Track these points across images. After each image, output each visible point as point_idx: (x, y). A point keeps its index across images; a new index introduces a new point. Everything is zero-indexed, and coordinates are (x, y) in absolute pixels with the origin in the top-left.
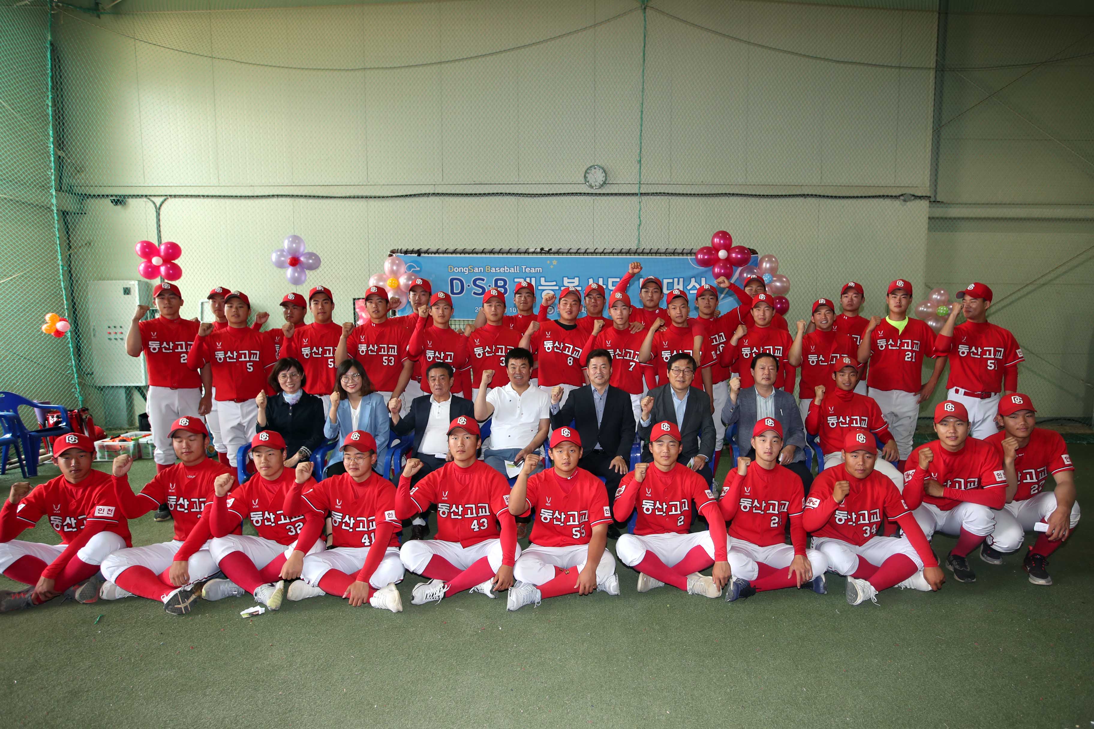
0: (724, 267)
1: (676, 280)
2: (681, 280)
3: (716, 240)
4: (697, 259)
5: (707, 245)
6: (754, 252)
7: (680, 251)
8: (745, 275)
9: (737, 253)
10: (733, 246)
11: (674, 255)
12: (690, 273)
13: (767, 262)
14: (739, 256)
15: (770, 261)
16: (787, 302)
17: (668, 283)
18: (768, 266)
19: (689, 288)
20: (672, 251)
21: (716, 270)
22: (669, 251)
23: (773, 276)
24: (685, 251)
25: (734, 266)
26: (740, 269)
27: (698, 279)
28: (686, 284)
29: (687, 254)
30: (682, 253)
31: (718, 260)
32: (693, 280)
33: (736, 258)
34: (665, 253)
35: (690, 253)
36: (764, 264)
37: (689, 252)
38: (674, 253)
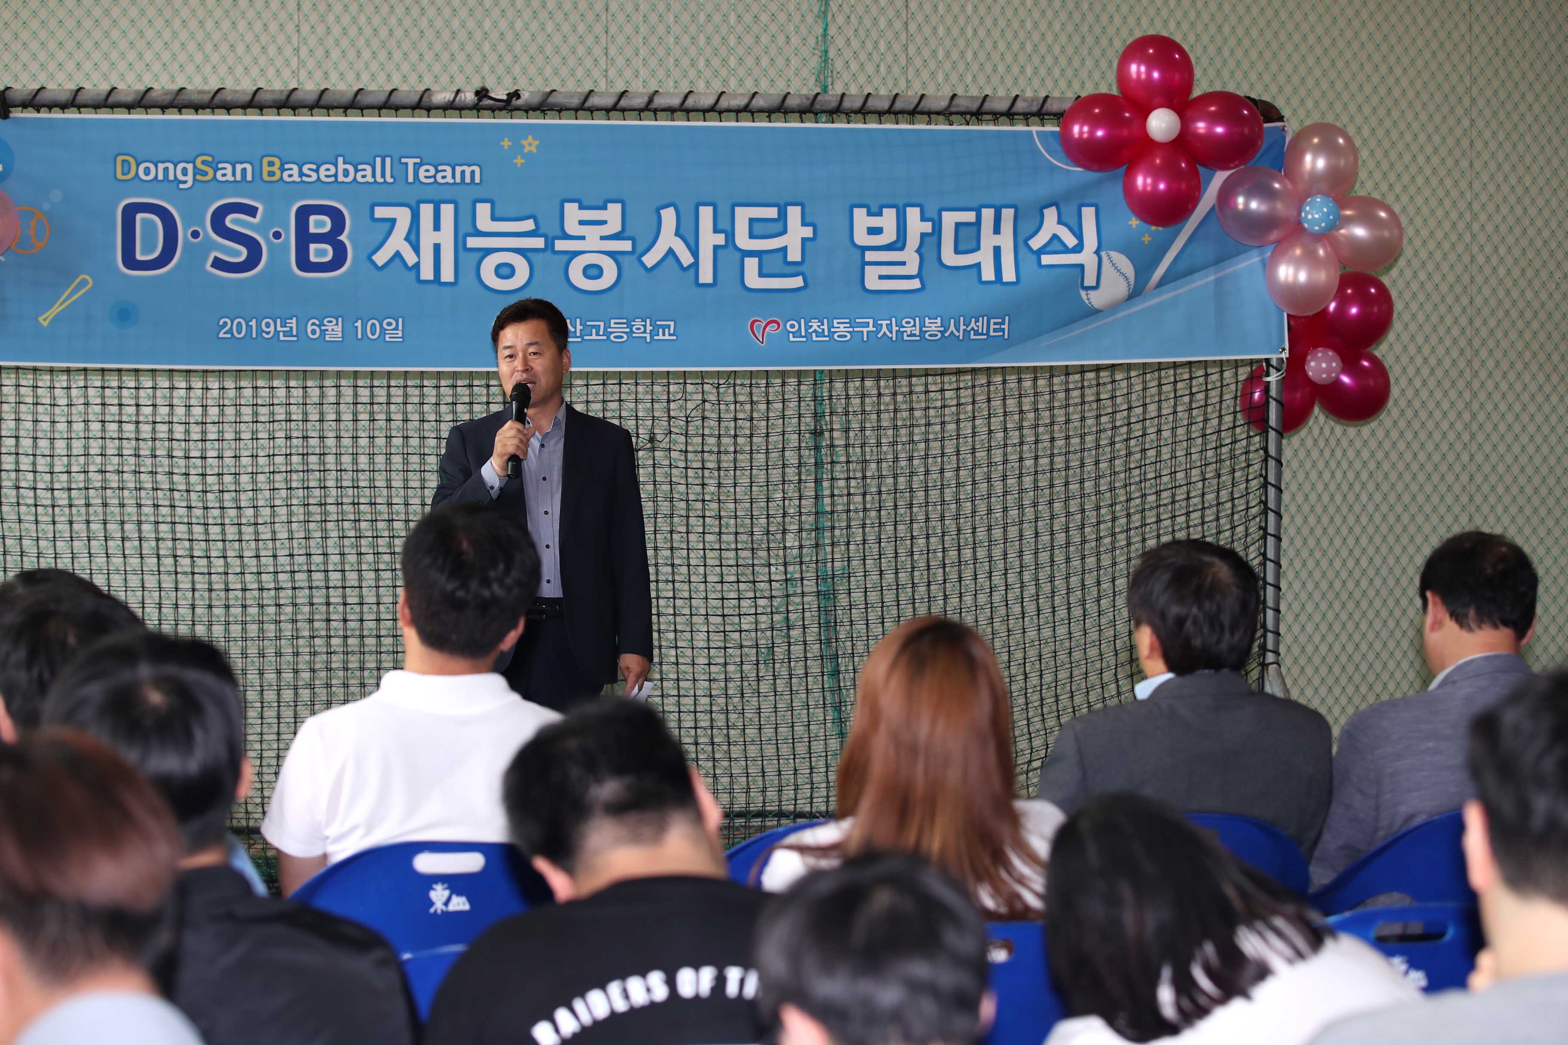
0: (1168, 171)
1: (988, 214)
2: (1008, 214)
3: (1134, 68)
4: (1065, 137)
5: (1103, 89)
6: (1270, 113)
7: (1003, 106)
8: (1241, 200)
9: (1214, 119)
10: (1196, 92)
11: (980, 121)
12: (1042, 190)
13: (1317, 151)
14: (1219, 130)
15: (1328, 148)
16: (1384, 295)
17: (958, 225)
18: (1321, 163)
19: (1036, 243)
20: (974, 106)
21: (1140, 181)
22: (962, 104)
23: (1341, 202)
24: (1020, 106)
25: (1204, 165)
26: (1220, 177)
27: (1069, 210)
28: (1027, 226)
29: (1027, 117)
30: (1010, 115)
31: (1147, 144)
32: (1051, 215)
33: (1210, 137)
34: (947, 114)
35: (1041, 114)
36: (1308, 158)
37: (1035, 108)
38: (978, 114)
